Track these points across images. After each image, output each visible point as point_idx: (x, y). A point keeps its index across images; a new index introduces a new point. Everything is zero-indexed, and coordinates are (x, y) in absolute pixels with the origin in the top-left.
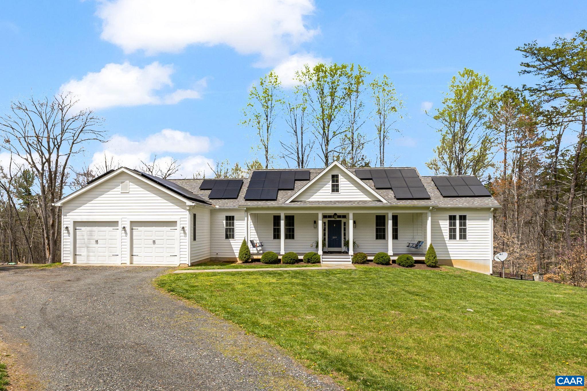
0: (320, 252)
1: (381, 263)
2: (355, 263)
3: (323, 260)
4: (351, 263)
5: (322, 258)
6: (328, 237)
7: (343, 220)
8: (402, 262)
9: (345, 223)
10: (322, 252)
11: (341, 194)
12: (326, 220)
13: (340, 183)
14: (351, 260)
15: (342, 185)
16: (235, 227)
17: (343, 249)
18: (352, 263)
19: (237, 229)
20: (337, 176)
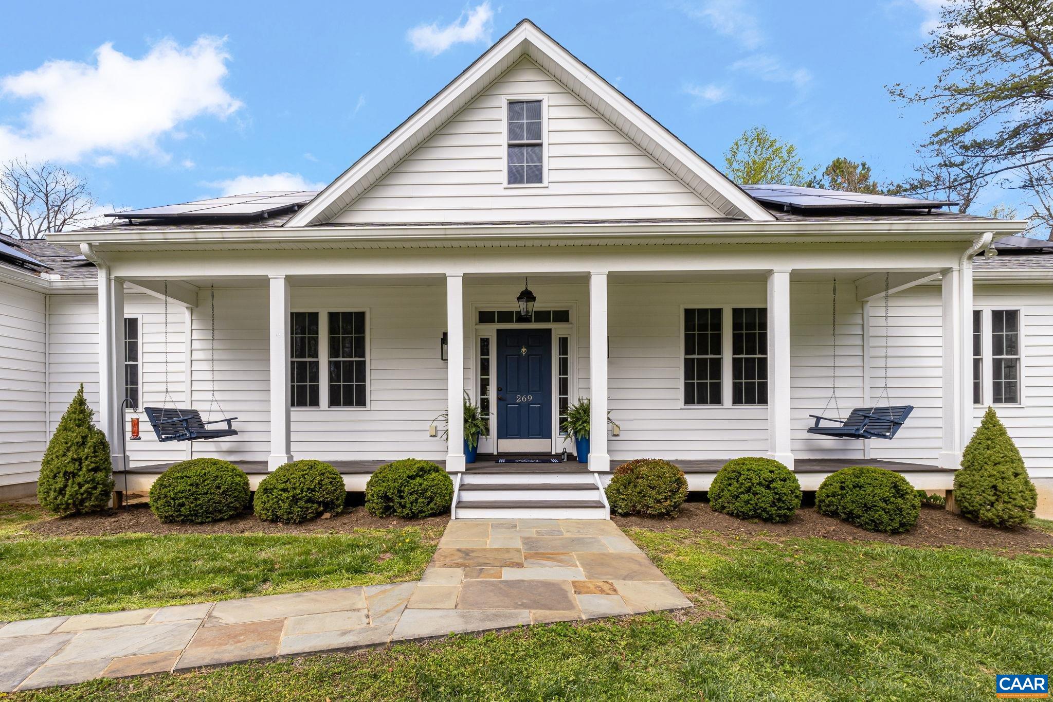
0: (456, 460)
1: (759, 517)
2: (625, 515)
3: (468, 496)
4: (605, 513)
5: (463, 487)
6: (499, 399)
7: (558, 330)
8: (867, 508)
9: (564, 342)
10: (463, 458)
11: (554, 189)
12: (490, 331)
13: (546, 139)
14: (600, 495)
15: (555, 151)
16: (140, 363)
17: (560, 443)
18: (613, 512)
19: (147, 368)
20: (534, 107)
